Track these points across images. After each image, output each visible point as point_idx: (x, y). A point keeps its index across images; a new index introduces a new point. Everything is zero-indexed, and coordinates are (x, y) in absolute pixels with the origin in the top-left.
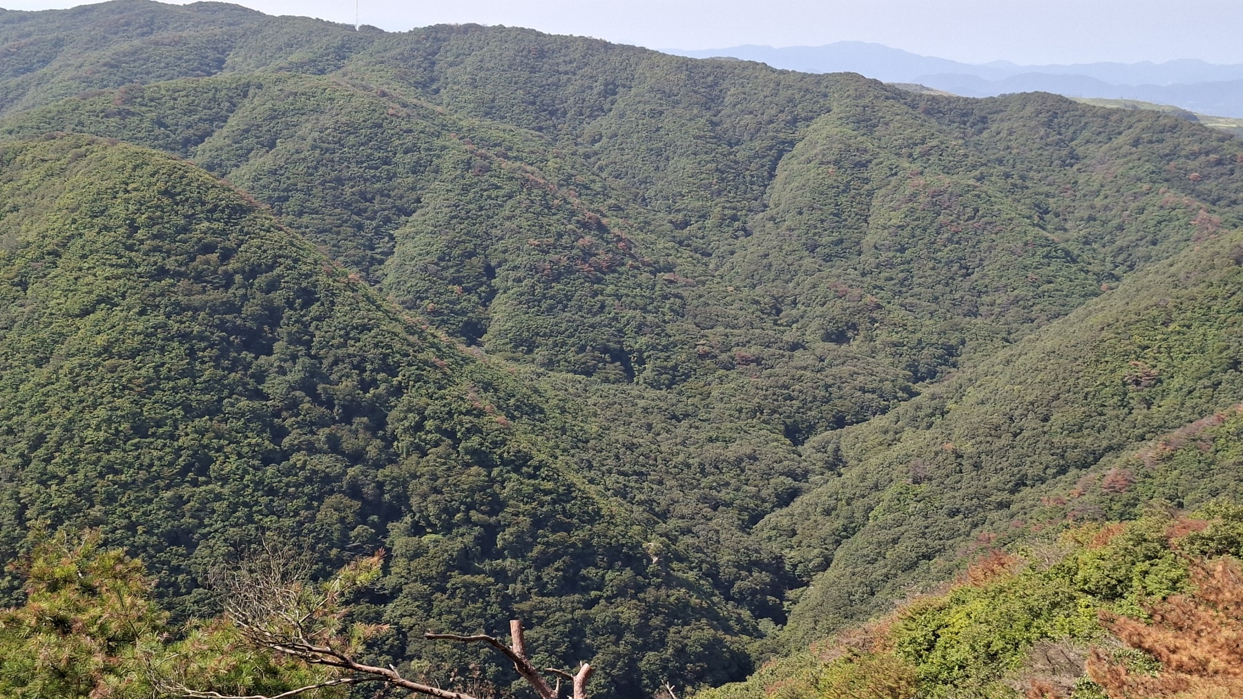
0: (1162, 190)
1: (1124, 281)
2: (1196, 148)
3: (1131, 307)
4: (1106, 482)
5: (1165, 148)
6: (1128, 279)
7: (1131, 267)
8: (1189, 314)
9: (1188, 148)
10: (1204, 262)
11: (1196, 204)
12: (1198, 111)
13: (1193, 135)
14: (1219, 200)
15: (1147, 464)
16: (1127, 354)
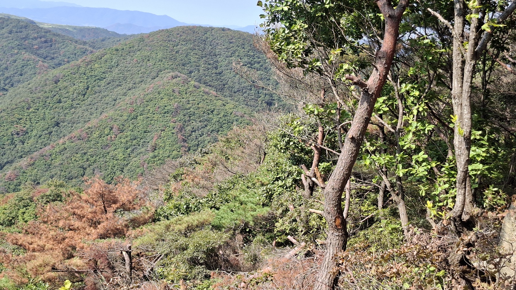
0: (23, 53)
1: (10, 91)
2: (36, 35)
3: (13, 102)
4: (6, 177)
5: (23, 35)
6: (11, 90)
7: (12, 85)
8: (37, 104)
9: (33, 35)
10: (42, 82)
11: (38, 59)
12: (36, 20)
13: (35, 30)
14: (47, 57)
15: (24, 167)
16: (13, 122)
